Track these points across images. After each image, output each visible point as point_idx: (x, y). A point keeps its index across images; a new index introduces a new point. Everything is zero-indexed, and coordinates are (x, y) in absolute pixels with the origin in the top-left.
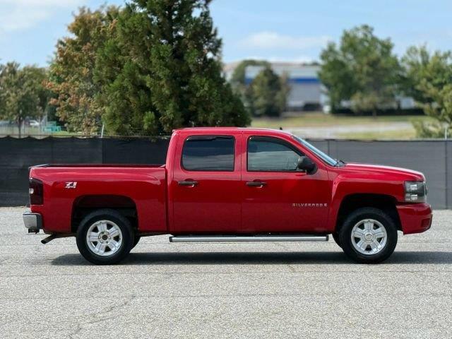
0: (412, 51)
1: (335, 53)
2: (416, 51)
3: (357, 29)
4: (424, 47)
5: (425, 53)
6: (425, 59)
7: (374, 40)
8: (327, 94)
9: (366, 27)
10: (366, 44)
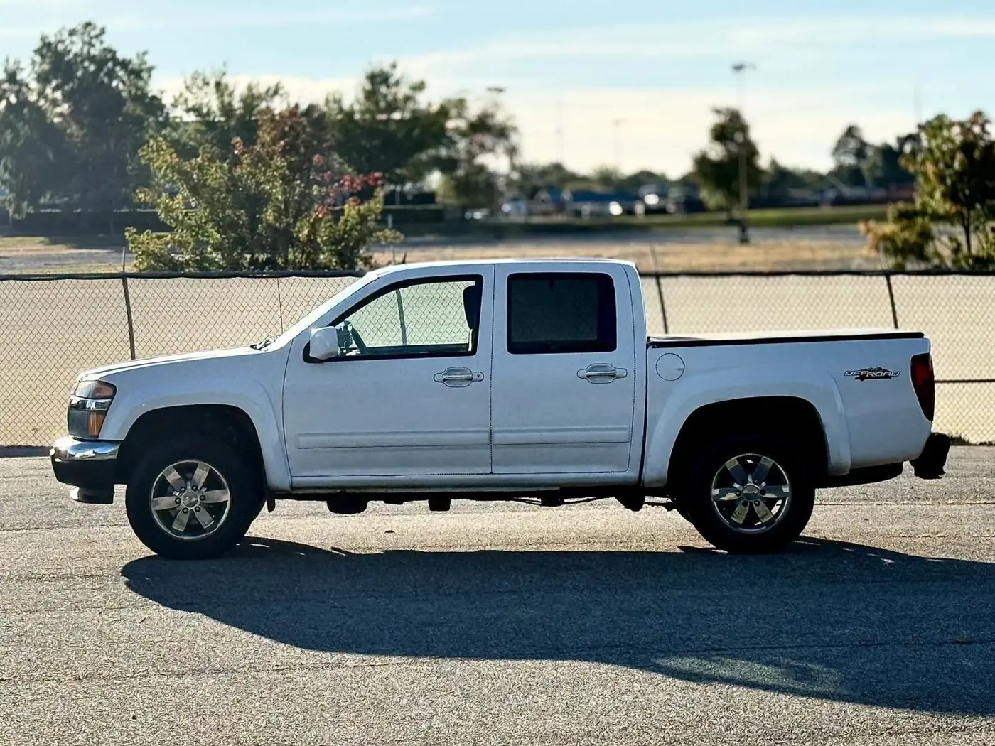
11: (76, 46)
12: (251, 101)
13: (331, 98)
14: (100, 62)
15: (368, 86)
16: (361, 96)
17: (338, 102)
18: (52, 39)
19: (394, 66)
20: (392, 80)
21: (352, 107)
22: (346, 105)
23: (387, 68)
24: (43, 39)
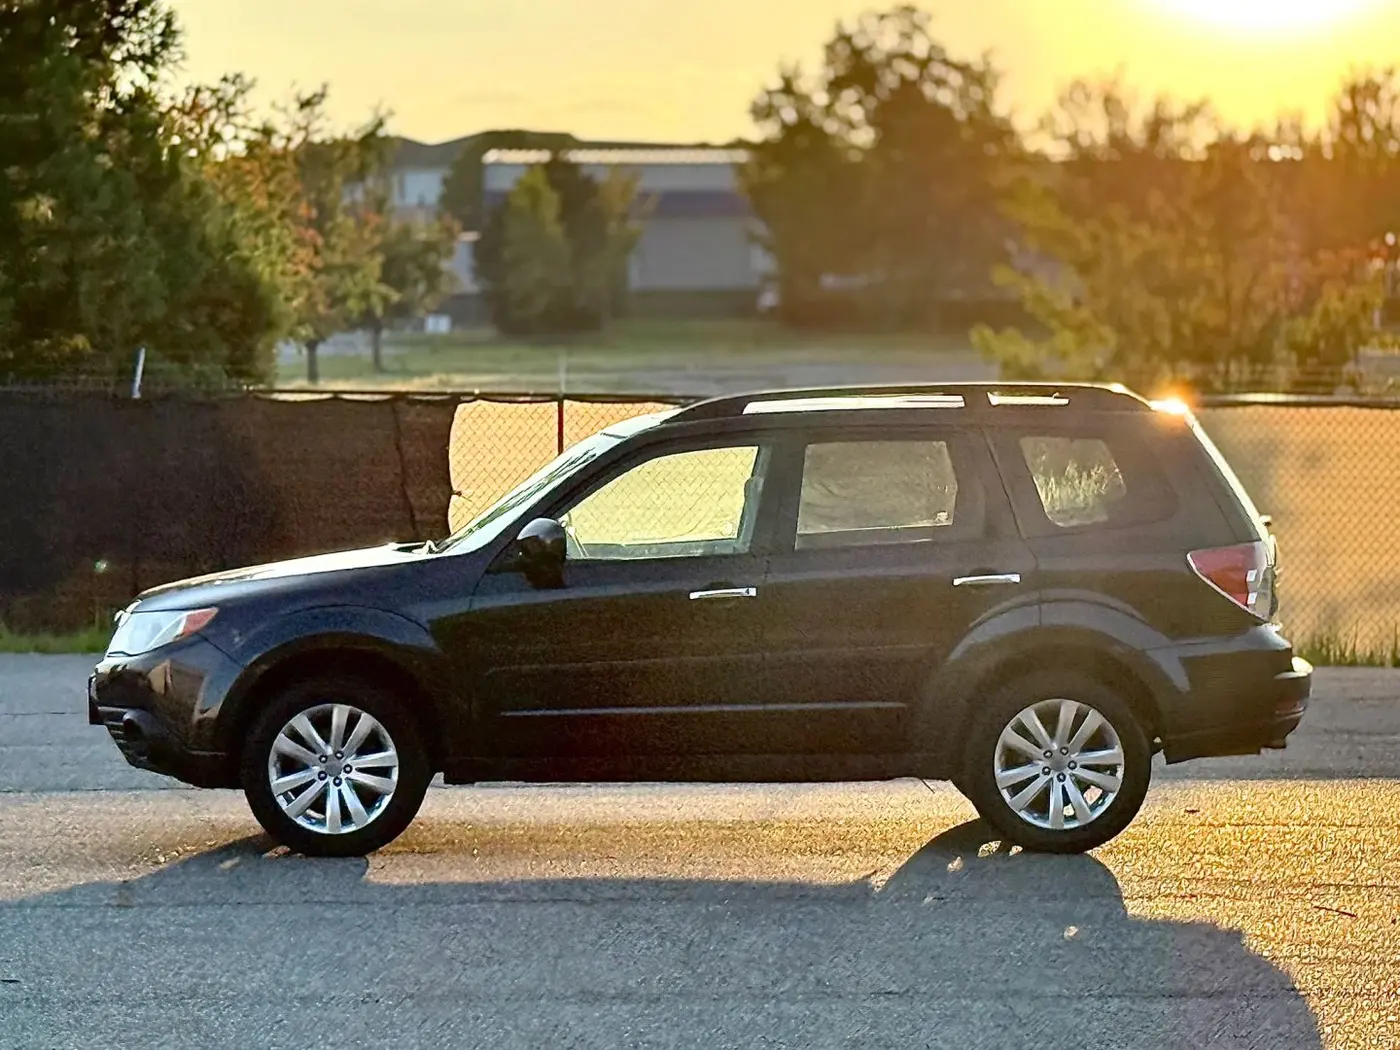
0: (1075, 94)
1: (801, 100)
2: (1088, 97)
3: (882, 17)
4: (1115, 83)
5: (1118, 102)
6: (1117, 126)
7: (936, 55)
8: (769, 248)
9: (909, 10)
10: (910, 71)
11: (887, 41)
12: (1157, 126)
13: (1286, 124)
14: (923, 64)
15: (1347, 105)
16: (1337, 119)
17: (1297, 128)
18: (850, 28)
19: (1390, 73)
20: (1384, 95)
21: (1318, 138)
22: (1309, 136)
23: (1379, 78)
24: (839, 25)
